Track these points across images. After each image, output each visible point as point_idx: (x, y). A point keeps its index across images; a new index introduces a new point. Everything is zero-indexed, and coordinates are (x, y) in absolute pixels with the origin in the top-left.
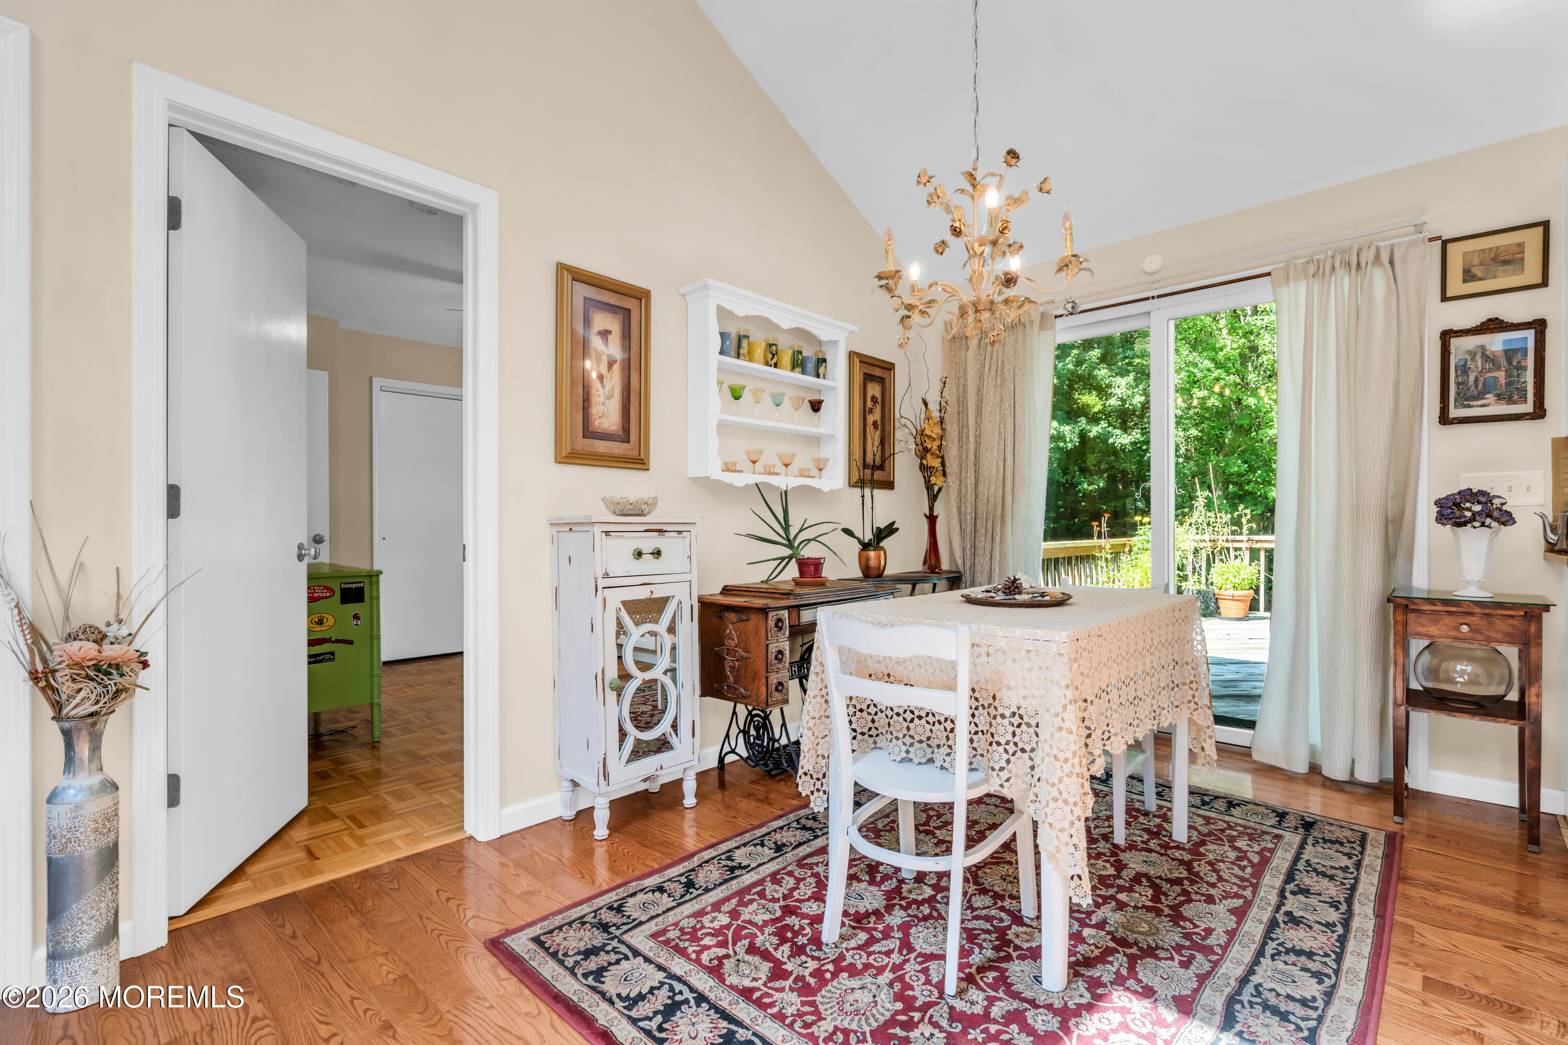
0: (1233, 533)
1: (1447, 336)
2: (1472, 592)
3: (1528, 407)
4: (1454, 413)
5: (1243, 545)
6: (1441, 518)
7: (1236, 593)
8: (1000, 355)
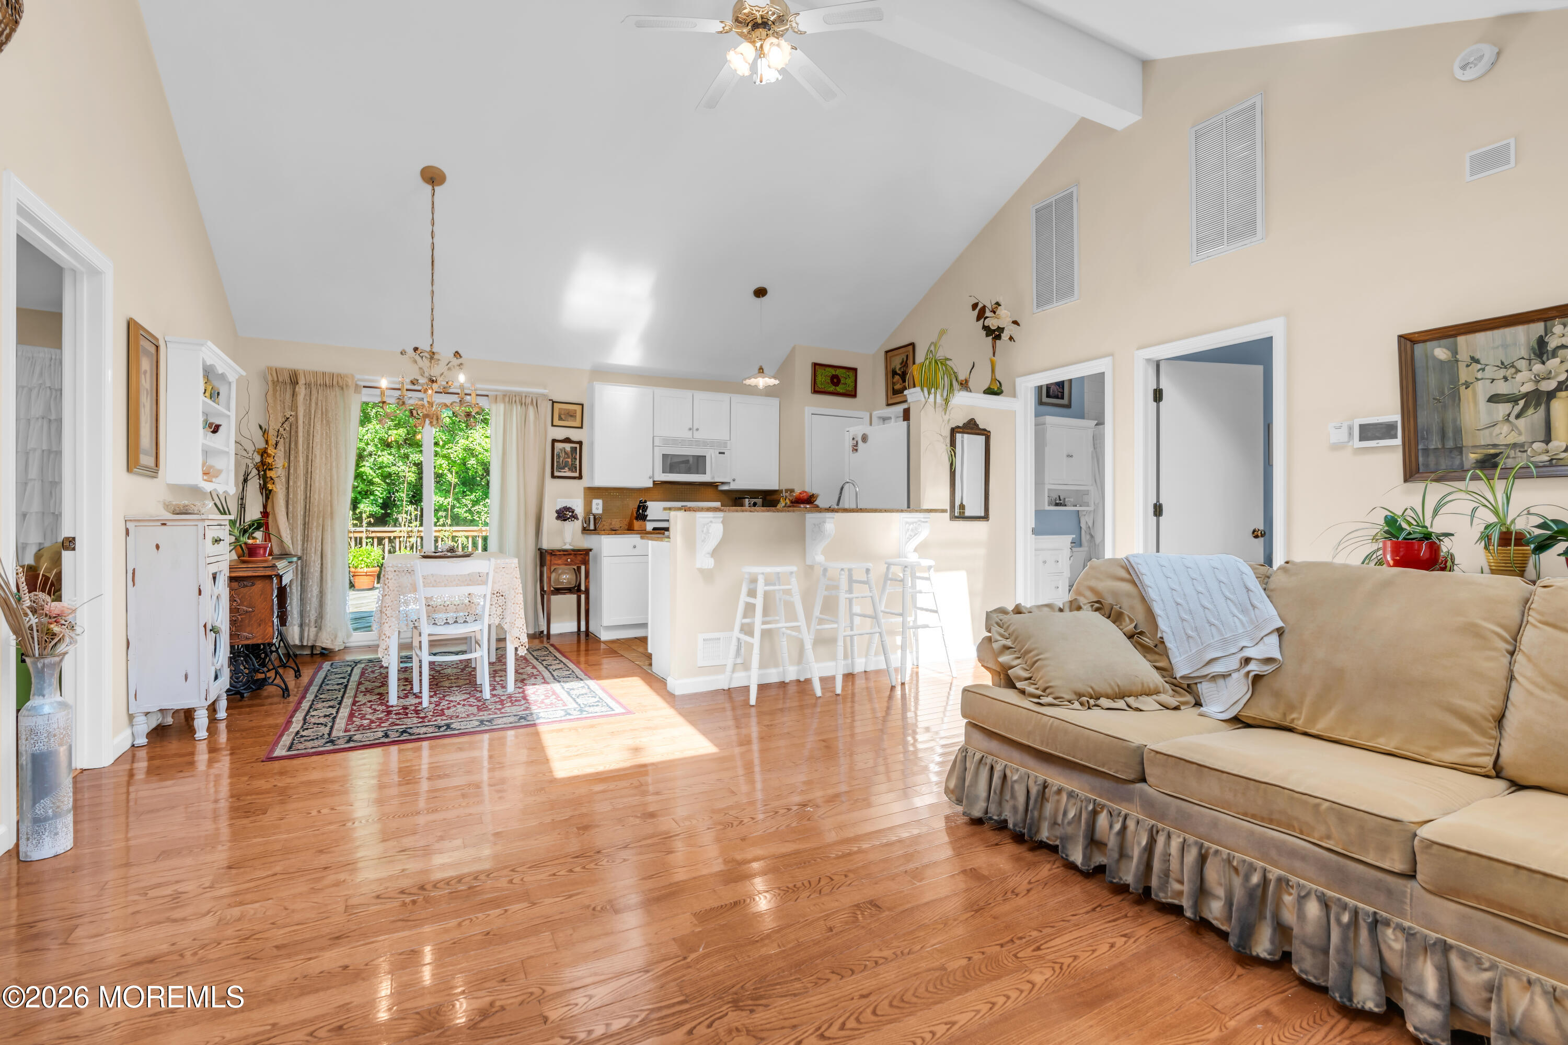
0: (355, 525)
1: (554, 441)
2: (568, 547)
3: (577, 474)
4: (556, 474)
5: (364, 535)
6: (558, 518)
7: (369, 570)
8: (324, 404)
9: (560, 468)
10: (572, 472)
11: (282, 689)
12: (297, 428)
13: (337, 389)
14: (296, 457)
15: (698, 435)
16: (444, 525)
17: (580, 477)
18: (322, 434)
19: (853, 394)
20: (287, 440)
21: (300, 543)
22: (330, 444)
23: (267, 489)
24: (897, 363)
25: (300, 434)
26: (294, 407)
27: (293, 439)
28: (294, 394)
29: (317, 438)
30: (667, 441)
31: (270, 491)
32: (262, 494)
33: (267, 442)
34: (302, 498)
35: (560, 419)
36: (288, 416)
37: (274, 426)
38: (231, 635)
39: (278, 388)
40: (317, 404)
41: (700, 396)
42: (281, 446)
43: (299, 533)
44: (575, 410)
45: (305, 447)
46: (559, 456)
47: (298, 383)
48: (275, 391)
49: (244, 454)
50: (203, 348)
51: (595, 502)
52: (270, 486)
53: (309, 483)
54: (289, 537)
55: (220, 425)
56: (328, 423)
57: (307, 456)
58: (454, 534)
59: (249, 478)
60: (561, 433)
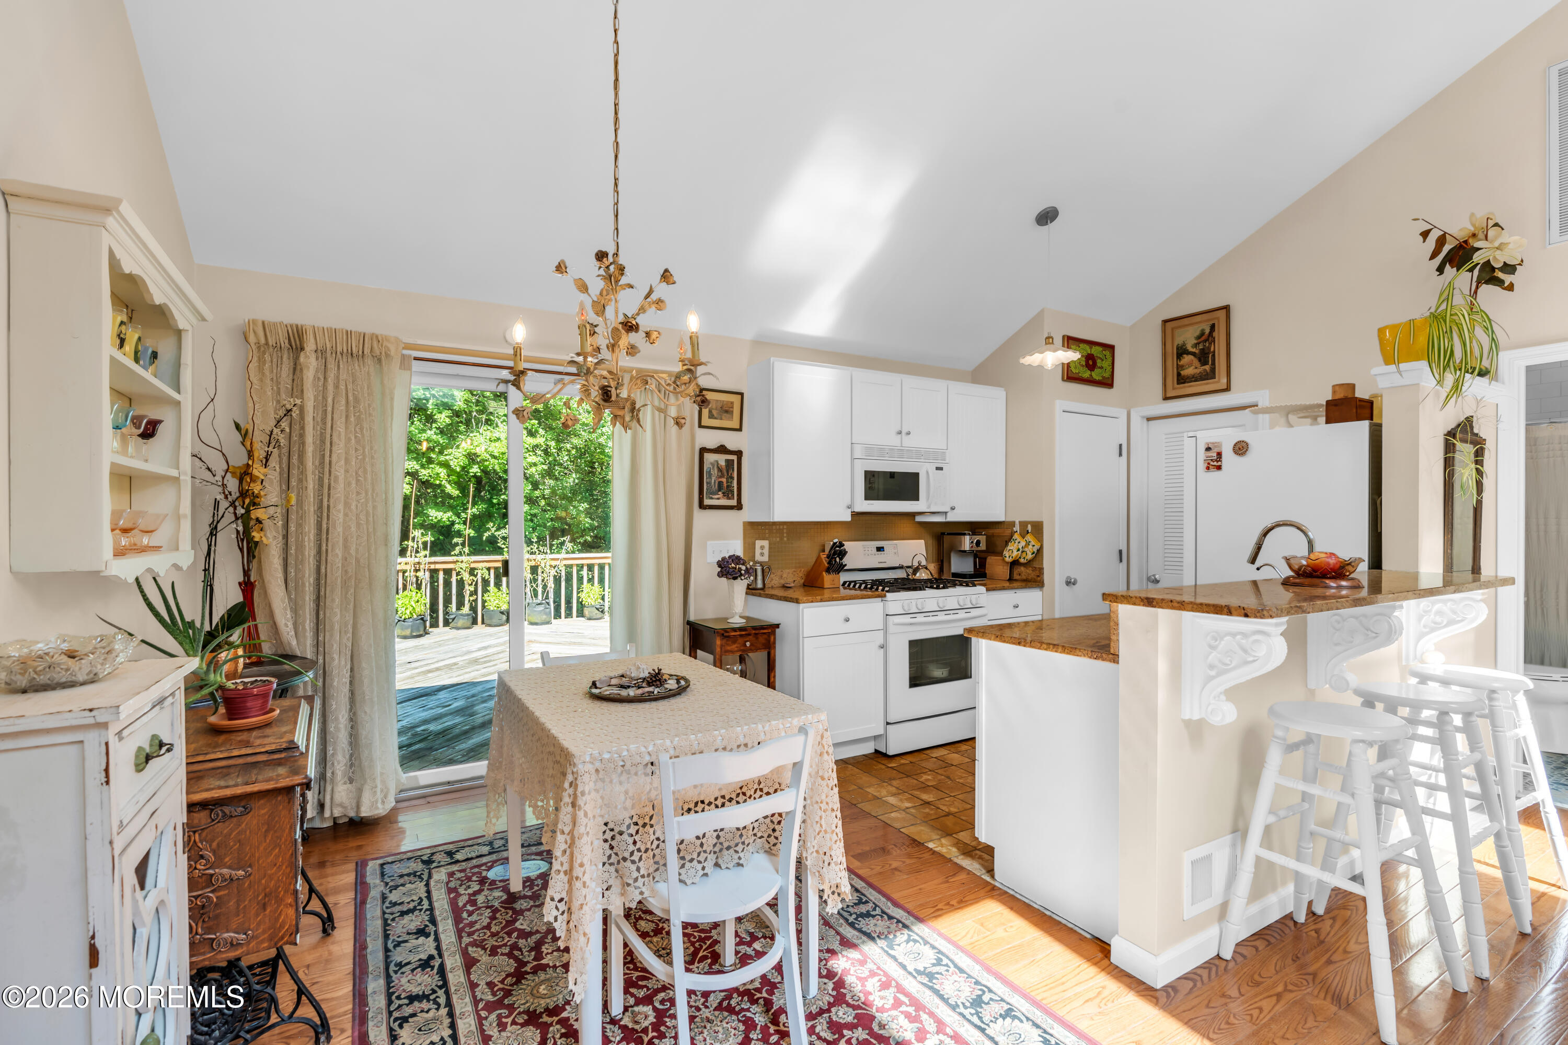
9: (711, 493)
10: (729, 498)
11: (314, 1027)
12: (303, 428)
13: (369, 361)
14: (300, 481)
15: (908, 442)
16: (460, 554)
17: (739, 507)
18: (348, 440)
19: (1108, 383)
20: (285, 450)
21: (309, 635)
22: (364, 459)
23: (250, 540)
24: (1188, 337)
25: (309, 439)
26: (297, 389)
27: (295, 449)
28: (296, 368)
29: (339, 449)
30: (871, 451)
31: (257, 543)
32: (241, 550)
33: (250, 454)
34: (313, 552)
35: (711, 416)
36: (289, 407)
37: (264, 423)
38: (192, 944)
39: (267, 357)
40: (337, 387)
41: (911, 381)
42: (273, 462)
43: (308, 616)
44: (732, 403)
45: (317, 463)
46: (709, 473)
47: (302, 349)
48: (261, 361)
49: (207, 476)
50: (110, 221)
51: (759, 543)
52: (256, 535)
53: (324, 526)
54: (290, 625)
55: (160, 422)
56: (359, 420)
57: (321, 479)
58: (473, 565)
59: (219, 527)
60: (711, 439)
